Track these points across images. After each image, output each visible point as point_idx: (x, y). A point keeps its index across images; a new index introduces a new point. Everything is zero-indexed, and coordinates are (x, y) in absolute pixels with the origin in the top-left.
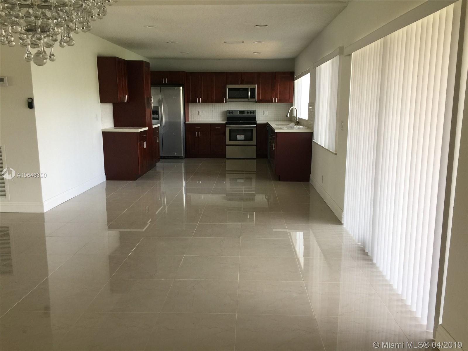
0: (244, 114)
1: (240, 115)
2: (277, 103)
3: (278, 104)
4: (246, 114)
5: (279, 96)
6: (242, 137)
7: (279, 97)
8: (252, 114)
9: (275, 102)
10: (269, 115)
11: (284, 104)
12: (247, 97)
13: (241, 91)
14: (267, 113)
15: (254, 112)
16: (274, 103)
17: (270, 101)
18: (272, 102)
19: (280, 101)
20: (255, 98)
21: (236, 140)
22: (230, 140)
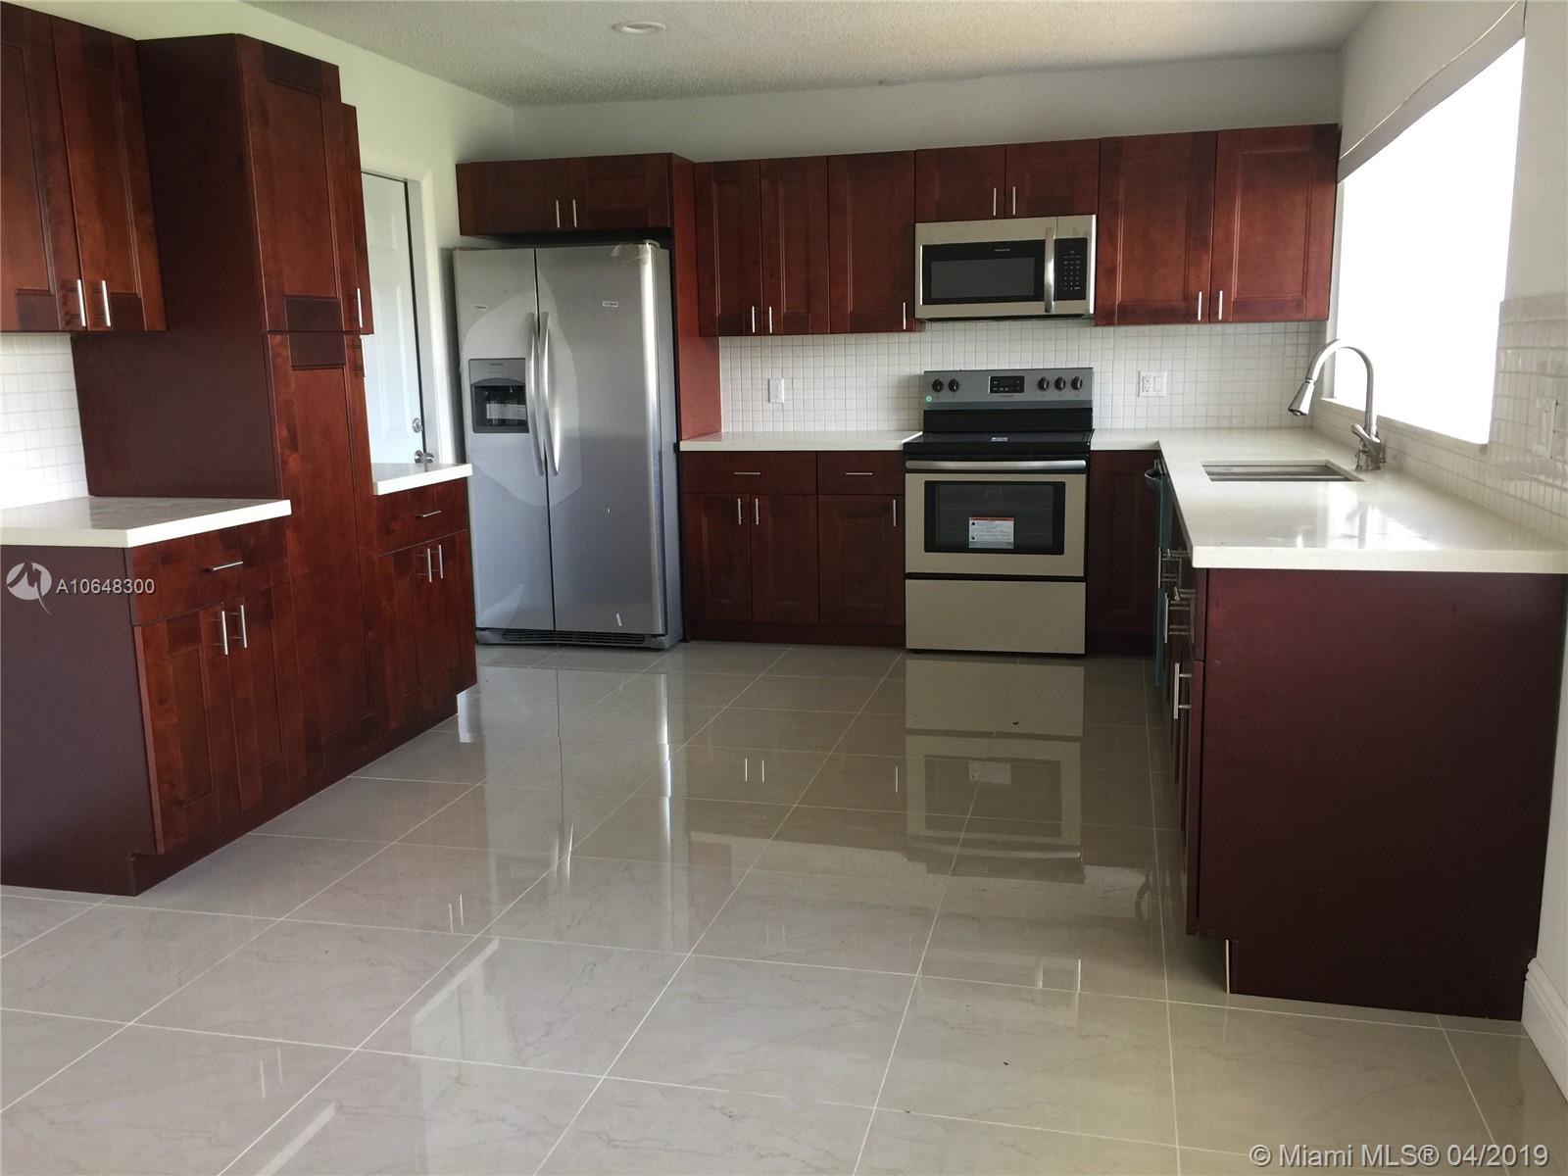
0: (1022, 391)
1: (998, 398)
2: (1225, 321)
3: (1229, 328)
4: (1031, 396)
5: (1235, 280)
6: (1002, 531)
7: (1234, 289)
8: (1068, 395)
9: (1210, 317)
10: (1170, 394)
11: (1266, 327)
12: (1038, 294)
13: (1002, 256)
14: (1161, 383)
15: (1079, 380)
16: (1207, 328)
17: (1178, 313)
18: (1188, 317)
19: (1244, 311)
20: (1082, 295)
21: (963, 547)
22: (932, 545)
